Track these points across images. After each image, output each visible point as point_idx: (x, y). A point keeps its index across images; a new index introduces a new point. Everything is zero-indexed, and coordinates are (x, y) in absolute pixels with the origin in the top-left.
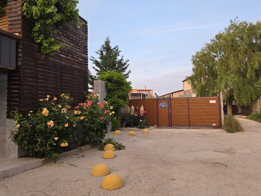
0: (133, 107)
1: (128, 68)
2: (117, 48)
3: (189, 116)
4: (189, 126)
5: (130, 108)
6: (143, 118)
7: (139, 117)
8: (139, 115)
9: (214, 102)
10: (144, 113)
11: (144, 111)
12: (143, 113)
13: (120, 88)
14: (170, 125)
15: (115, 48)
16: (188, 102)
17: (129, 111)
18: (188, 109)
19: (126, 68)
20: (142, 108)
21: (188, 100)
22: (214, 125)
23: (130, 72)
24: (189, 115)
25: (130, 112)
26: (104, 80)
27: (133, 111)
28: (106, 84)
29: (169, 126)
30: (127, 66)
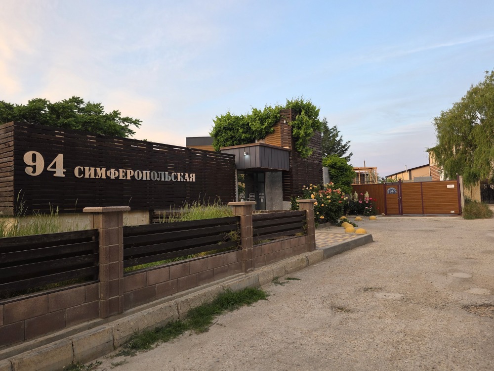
0: (356, 194)
1: (348, 149)
2: (335, 129)
3: (423, 203)
4: (423, 214)
5: (353, 195)
6: (368, 205)
7: (364, 204)
8: (364, 202)
9: (453, 186)
10: (370, 200)
11: (369, 197)
12: (368, 199)
13: (344, 174)
14: (401, 213)
15: (333, 129)
16: (422, 188)
17: (352, 197)
18: (422, 195)
19: (346, 150)
20: (367, 195)
21: (421, 184)
22: (453, 212)
23: (351, 154)
24: (422, 201)
25: (353, 199)
26: (327, 167)
27: (357, 197)
28: (329, 170)
29: (399, 214)
30: (348, 148)
